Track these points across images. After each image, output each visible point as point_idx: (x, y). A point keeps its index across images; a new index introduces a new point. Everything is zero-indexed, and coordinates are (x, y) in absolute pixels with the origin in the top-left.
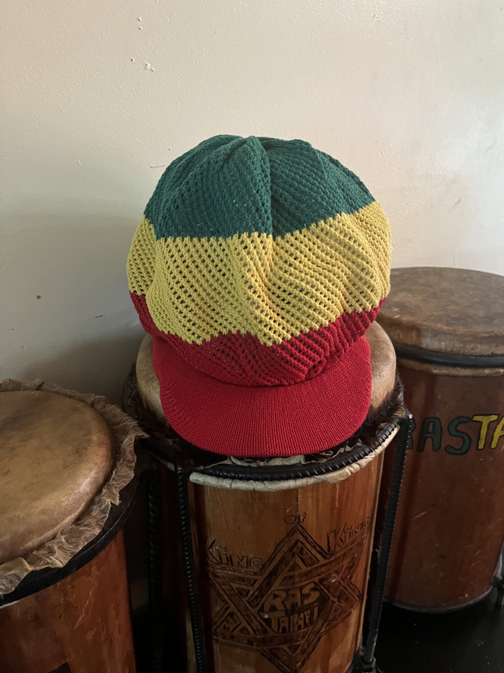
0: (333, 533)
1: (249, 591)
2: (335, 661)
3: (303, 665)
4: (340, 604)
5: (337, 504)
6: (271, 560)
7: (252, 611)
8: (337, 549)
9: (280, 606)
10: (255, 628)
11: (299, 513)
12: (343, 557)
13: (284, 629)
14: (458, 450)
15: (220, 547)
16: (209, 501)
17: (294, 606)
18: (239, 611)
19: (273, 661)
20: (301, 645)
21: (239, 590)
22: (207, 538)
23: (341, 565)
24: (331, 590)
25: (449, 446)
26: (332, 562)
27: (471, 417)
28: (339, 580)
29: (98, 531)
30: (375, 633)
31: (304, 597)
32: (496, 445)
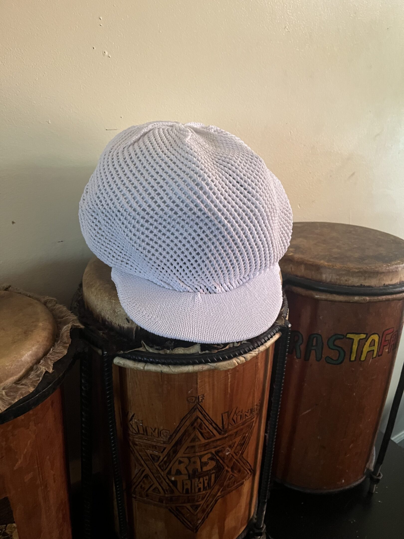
0: (227, 414)
1: (160, 457)
2: (230, 523)
3: (203, 523)
4: (233, 474)
5: (229, 390)
6: (176, 432)
7: (162, 473)
8: (230, 427)
9: (184, 471)
10: (164, 488)
11: (198, 395)
12: (236, 434)
13: (187, 489)
14: (335, 360)
15: (138, 420)
16: (130, 382)
17: (195, 471)
18: (152, 473)
19: (179, 517)
20: (201, 505)
21: (152, 455)
22: (128, 412)
23: (234, 441)
24: (226, 461)
25: (328, 357)
26: (226, 437)
27: (345, 335)
28: (232, 453)
29: (32, 389)
30: (265, 503)
31: (204, 464)
32: (365, 358)
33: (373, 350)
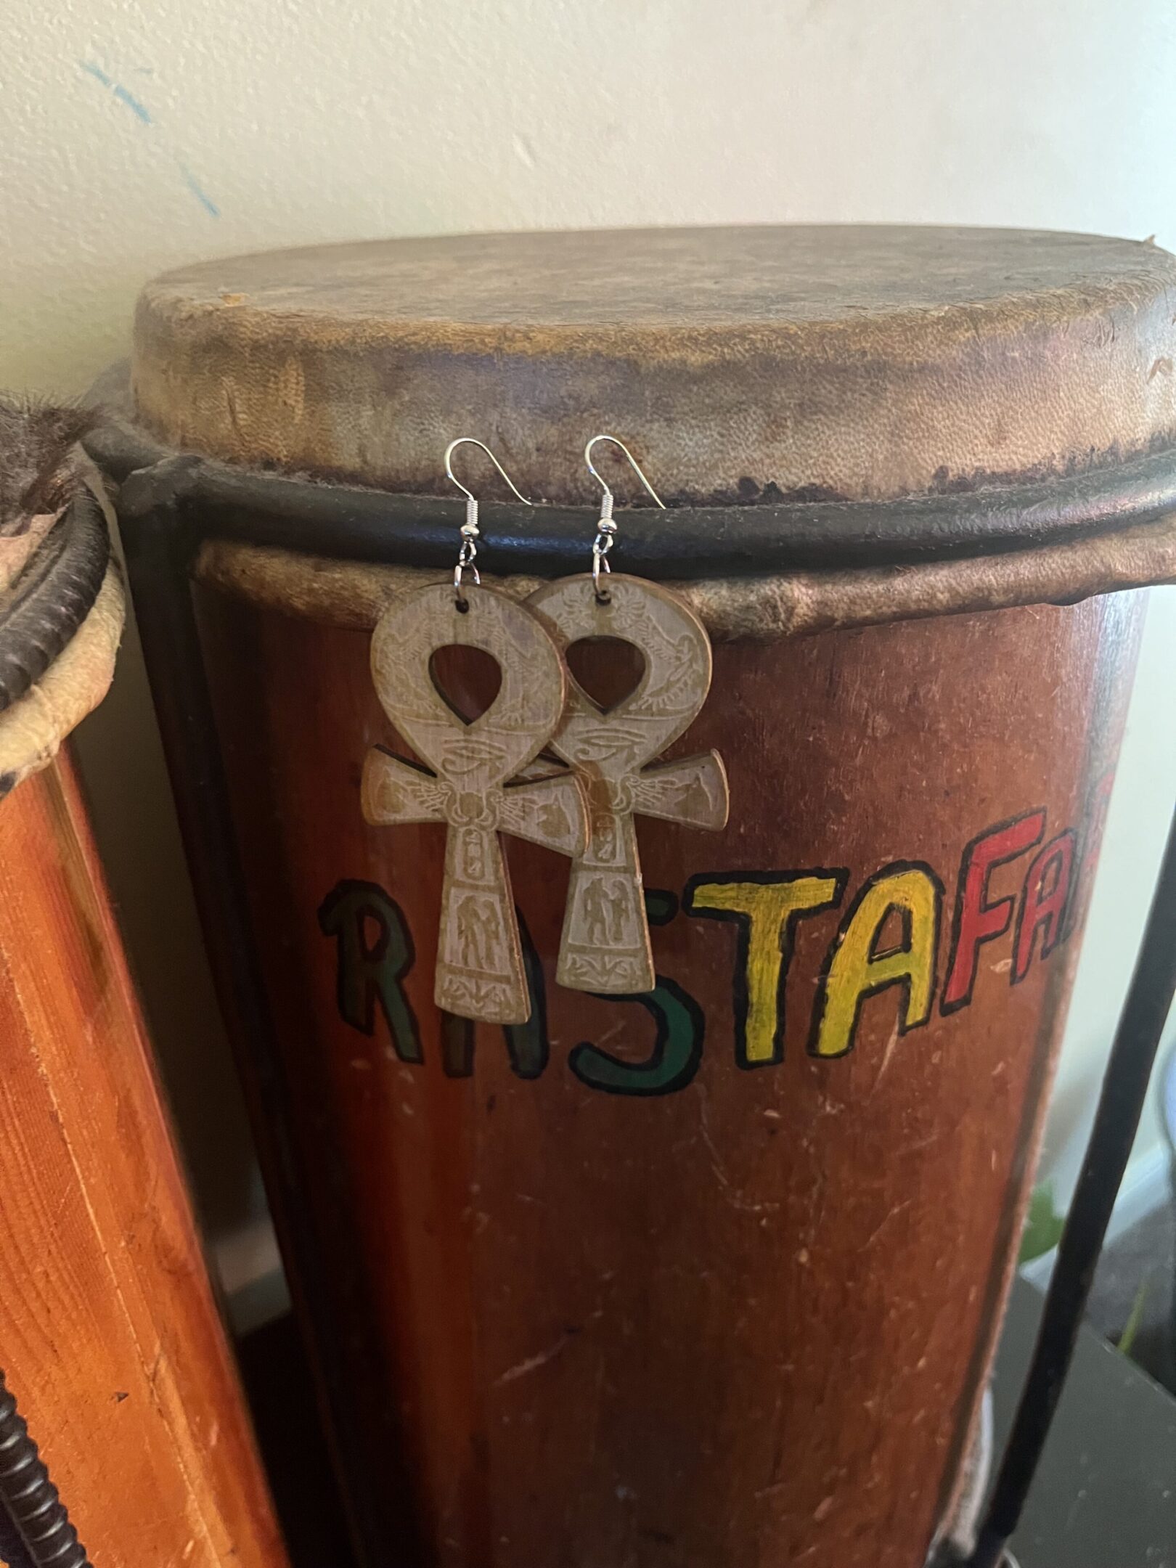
14: (639, 1068)
25: (589, 1046)
27: (679, 893)
32: (846, 1037)
33: (905, 981)
